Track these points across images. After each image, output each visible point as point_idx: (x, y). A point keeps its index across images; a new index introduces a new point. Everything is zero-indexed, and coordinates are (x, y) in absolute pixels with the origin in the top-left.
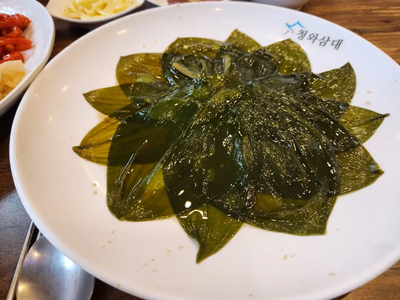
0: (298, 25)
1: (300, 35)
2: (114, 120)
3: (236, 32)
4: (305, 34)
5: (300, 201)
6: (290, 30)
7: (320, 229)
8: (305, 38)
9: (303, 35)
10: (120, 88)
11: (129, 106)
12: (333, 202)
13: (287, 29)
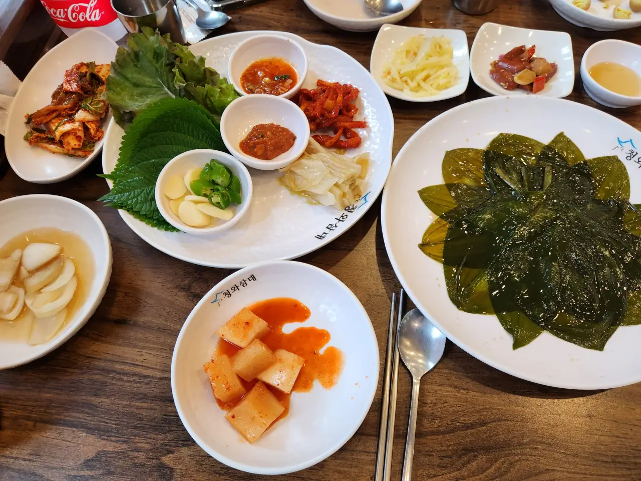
0: (629, 142)
1: (629, 155)
2: (444, 222)
3: (561, 135)
4: (634, 156)
5: (590, 323)
6: (620, 146)
7: (600, 348)
8: (633, 160)
9: (632, 156)
10: (446, 188)
11: (455, 208)
12: (614, 330)
13: (617, 144)
